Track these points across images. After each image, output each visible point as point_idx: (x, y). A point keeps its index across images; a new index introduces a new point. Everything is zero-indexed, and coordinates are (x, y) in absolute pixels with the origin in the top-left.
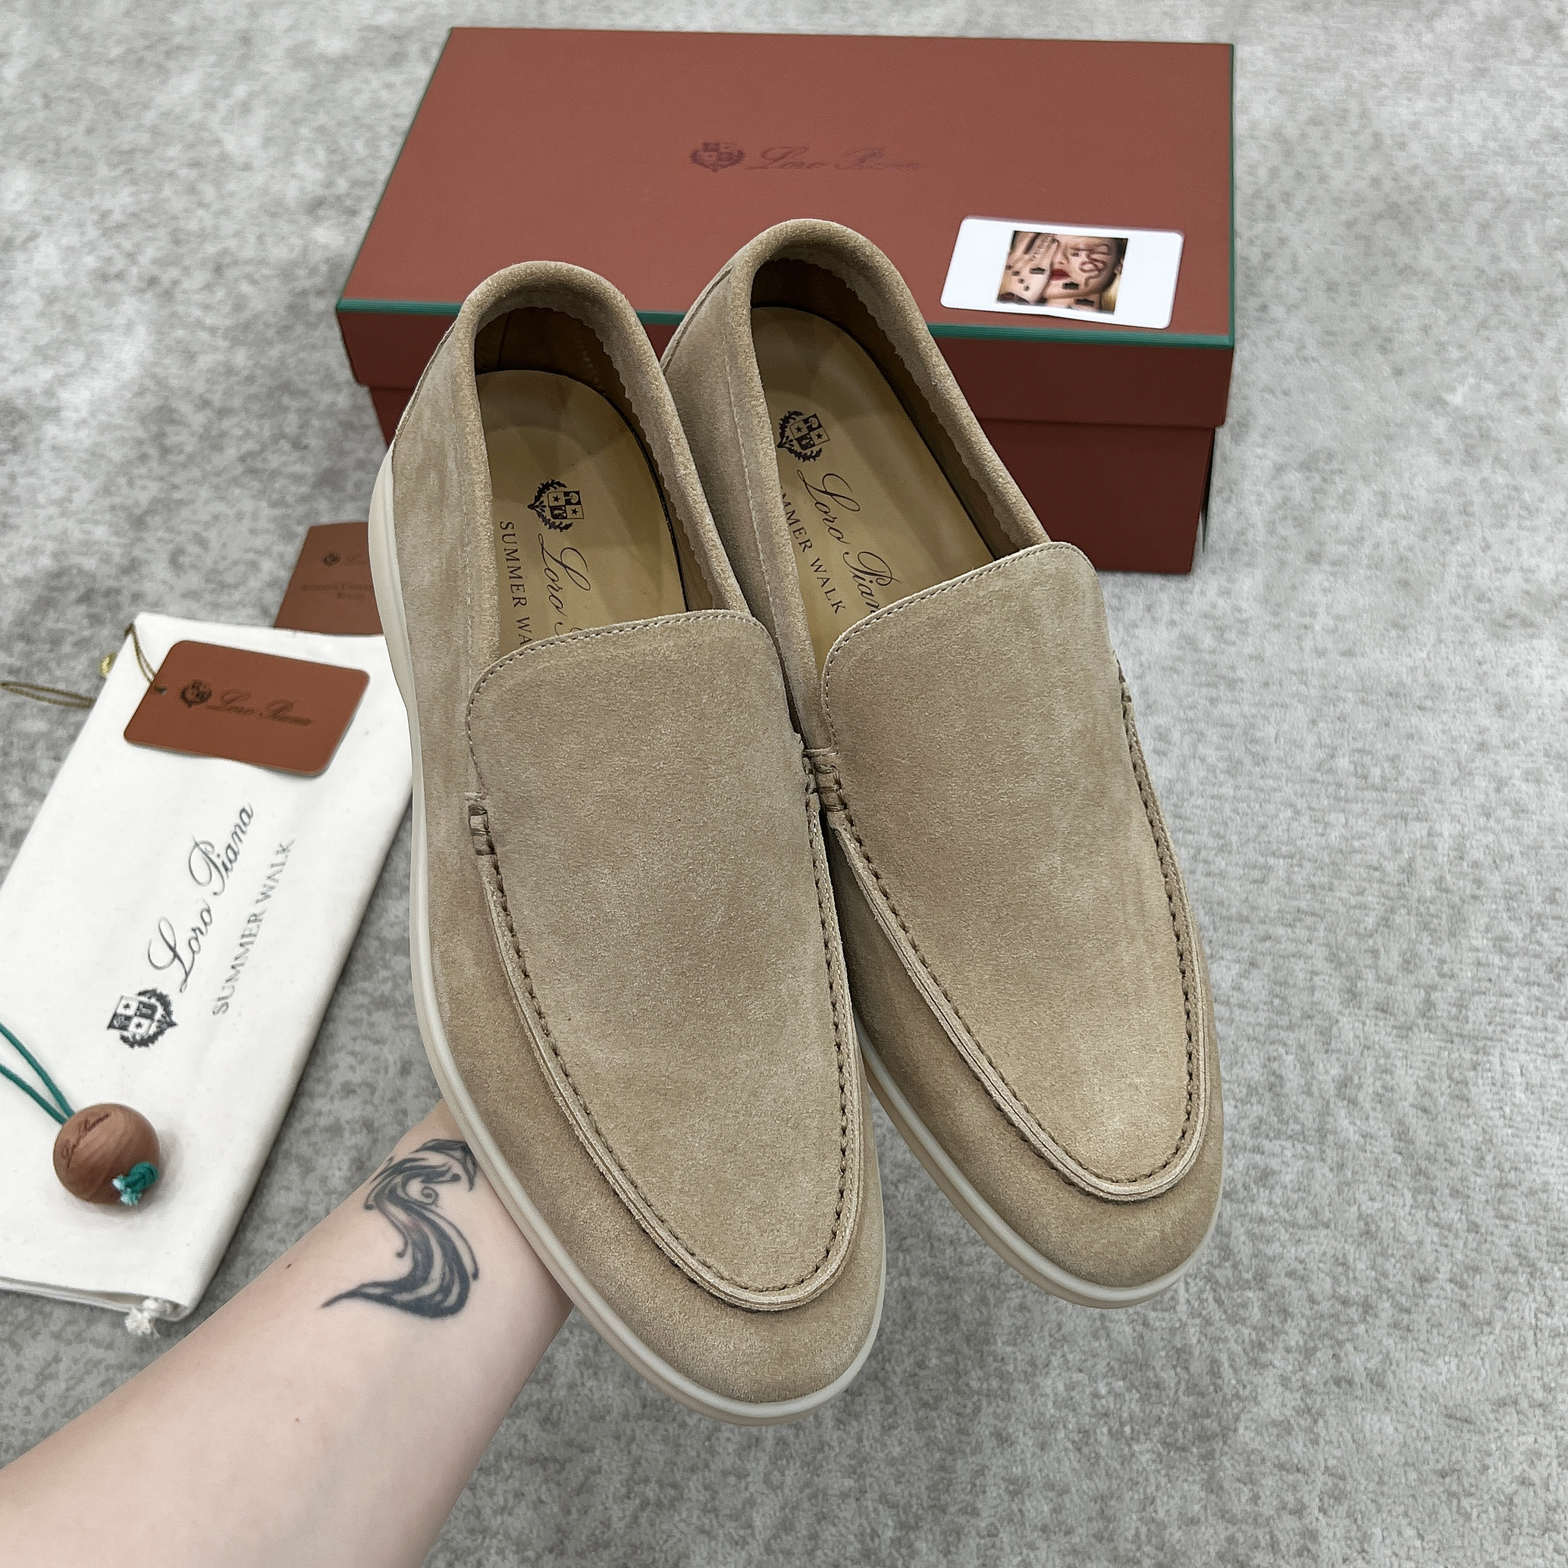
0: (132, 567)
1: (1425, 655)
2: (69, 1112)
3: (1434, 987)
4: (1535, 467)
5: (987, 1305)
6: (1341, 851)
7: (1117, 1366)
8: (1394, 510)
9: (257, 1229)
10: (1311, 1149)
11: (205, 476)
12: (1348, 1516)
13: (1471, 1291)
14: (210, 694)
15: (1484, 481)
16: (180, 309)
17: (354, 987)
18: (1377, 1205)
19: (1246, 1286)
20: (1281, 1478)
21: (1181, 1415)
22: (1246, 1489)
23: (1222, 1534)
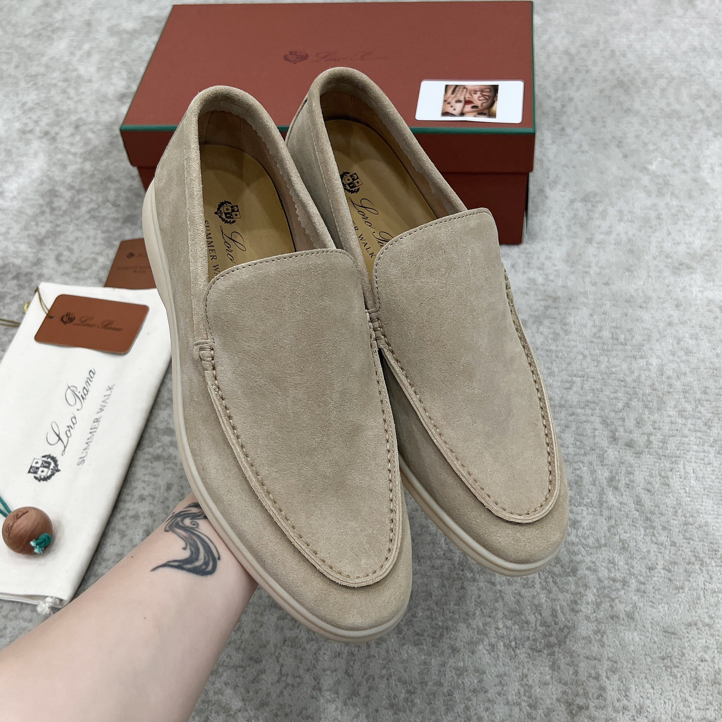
0: (38, 262)
1: (642, 283)
2: (9, 511)
3: (650, 434)
4: (690, 197)
5: (445, 587)
6: (606, 373)
7: (508, 614)
8: (626, 218)
9: (100, 564)
10: (595, 510)
11: (71, 221)
12: (619, 680)
13: (673, 573)
14: (75, 318)
15: (667, 204)
16: (60, 145)
17: (144, 451)
18: (628, 535)
19: (568, 575)
20: (588, 663)
21: (538, 635)
22: (571, 669)
23: (560, 690)
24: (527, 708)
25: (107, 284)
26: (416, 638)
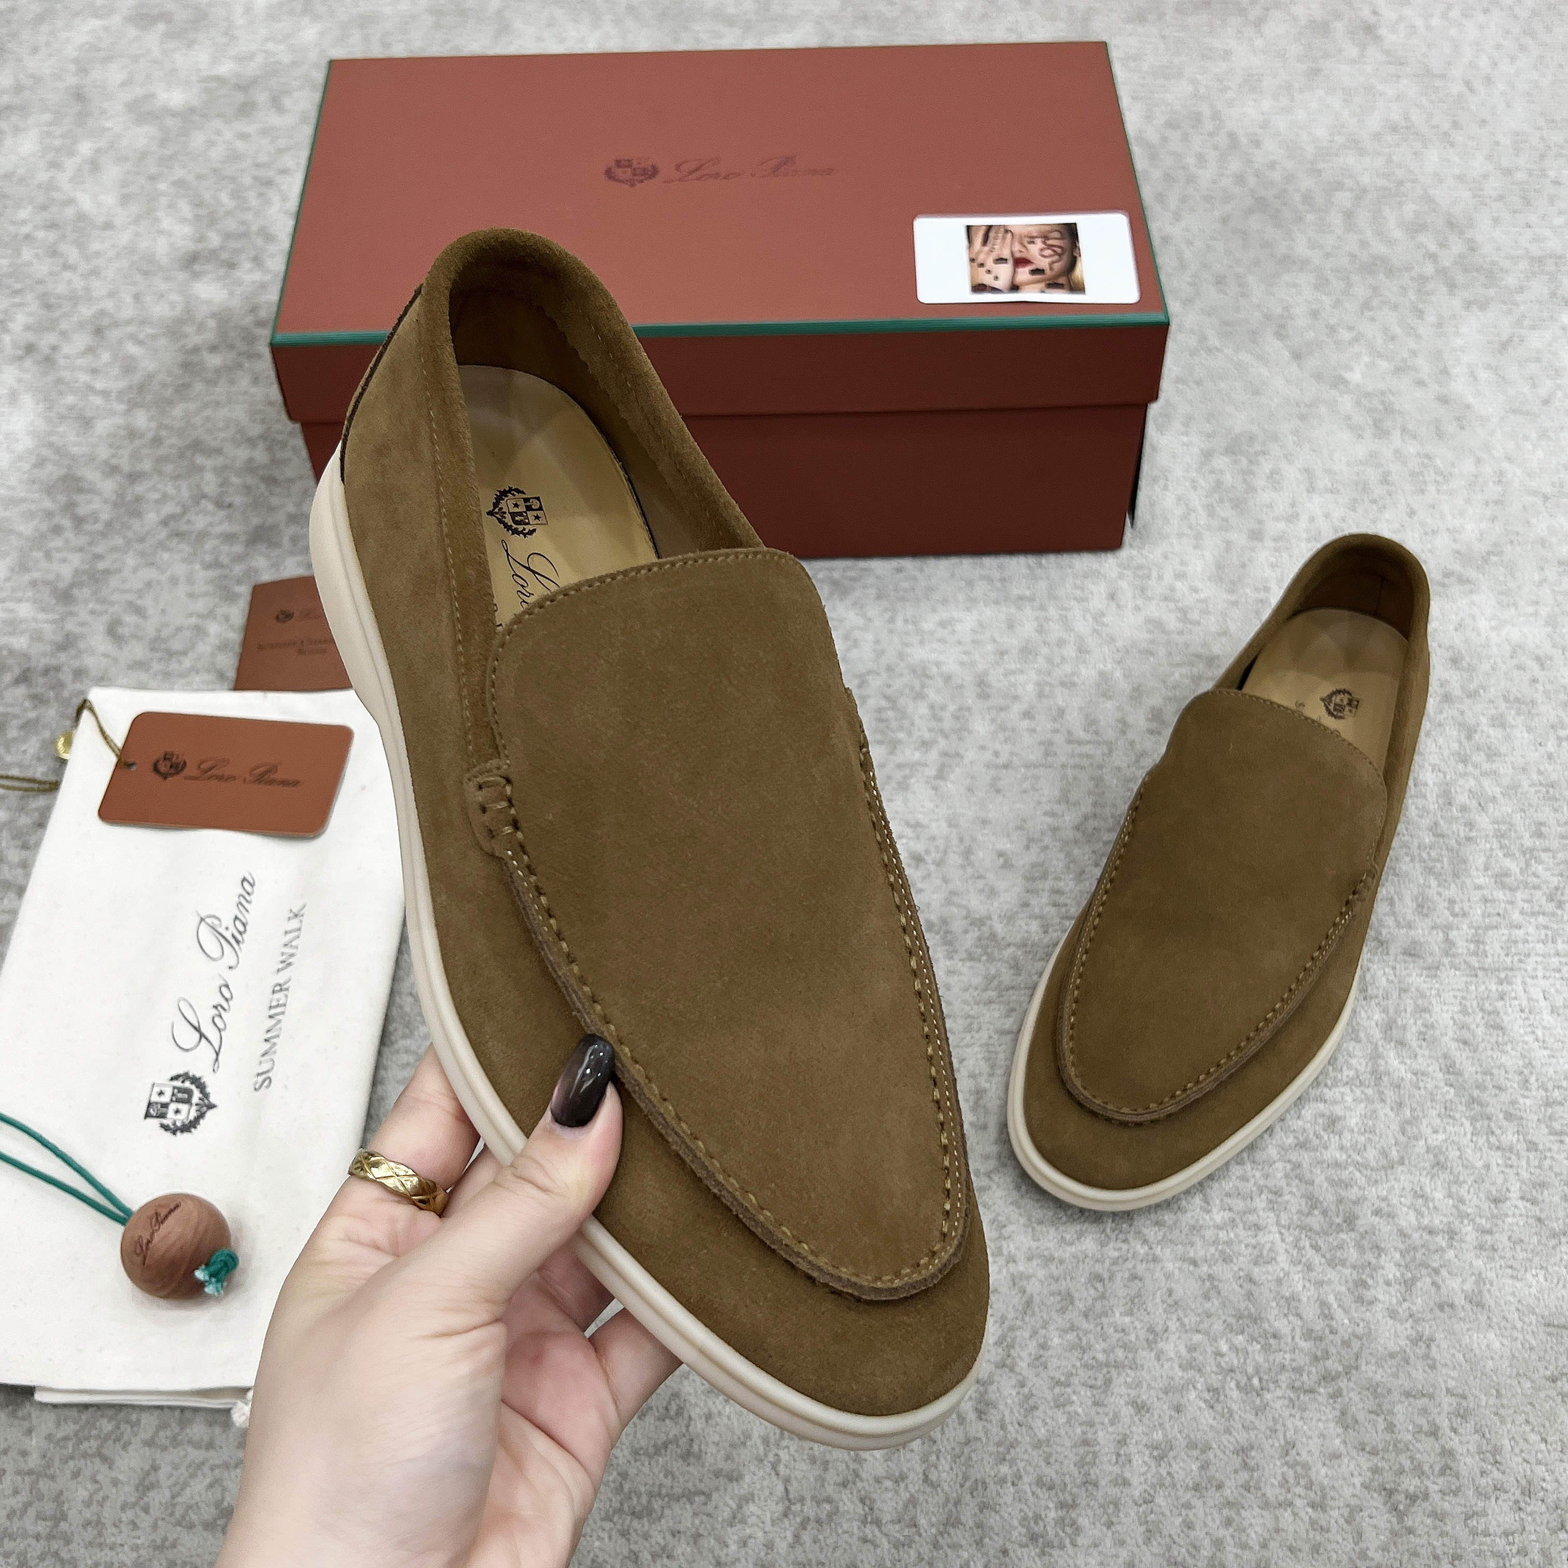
0: (67, 643)
2: (126, 1211)
3: (1449, 927)
4: (1440, 434)
7: (1233, 1321)
8: (1320, 485)
10: (1370, 1091)
11: (128, 543)
12: (1476, 1432)
13: (1543, 1205)
14: (185, 763)
15: (1396, 451)
16: (66, 374)
18: (1441, 1137)
19: (1339, 1229)
20: (1410, 1405)
21: (1302, 1360)
22: (1380, 1420)
23: (1365, 1465)
24: (1310, 1510)
25: (241, 684)
26: (1057, 1390)
